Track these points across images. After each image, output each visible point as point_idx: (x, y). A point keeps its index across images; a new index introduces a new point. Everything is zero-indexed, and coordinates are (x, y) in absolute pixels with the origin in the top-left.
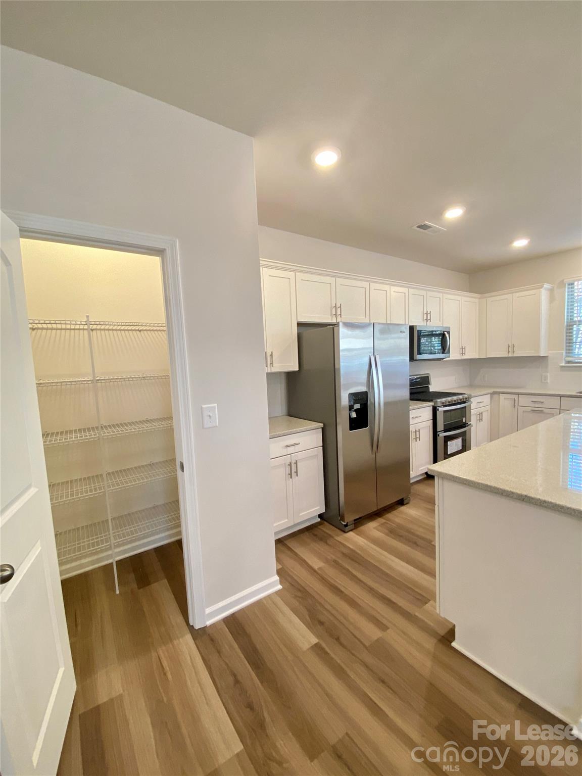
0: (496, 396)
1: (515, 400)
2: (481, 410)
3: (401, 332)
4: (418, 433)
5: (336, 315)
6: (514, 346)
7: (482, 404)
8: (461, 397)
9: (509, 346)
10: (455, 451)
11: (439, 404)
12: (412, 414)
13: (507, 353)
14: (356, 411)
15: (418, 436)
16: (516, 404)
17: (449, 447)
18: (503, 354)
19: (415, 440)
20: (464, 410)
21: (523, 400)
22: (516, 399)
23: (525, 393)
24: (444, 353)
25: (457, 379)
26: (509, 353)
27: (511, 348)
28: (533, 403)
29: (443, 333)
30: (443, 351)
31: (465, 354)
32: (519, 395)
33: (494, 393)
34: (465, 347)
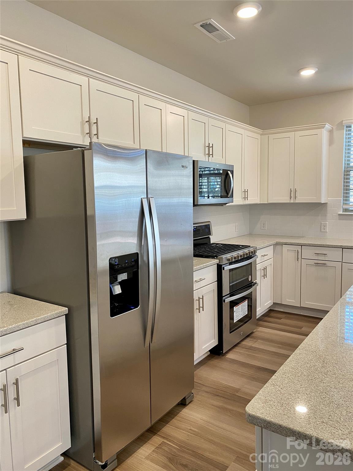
0: (279, 247)
1: (298, 252)
2: (266, 264)
3: (183, 167)
4: (201, 300)
5: (89, 133)
6: (296, 191)
7: (266, 258)
8: (246, 251)
9: (291, 191)
10: (242, 317)
11: (225, 262)
12: (196, 276)
13: (289, 198)
14: (122, 284)
15: (201, 305)
16: (300, 257)
17: (235, 313)
18: (284, 199)
19: (198, 310)
20: (250, 266)
21: (308, 253)
22: (300, 251)
23: (308, 244)
24: (227, 196)
25: (237, 226)
26: (291, 199)
27: (293, 193)
28: (316, 256)
29: (226, 172)
30: (227, 195)
31: (247, 198)
32: (302, 246)
33: (277, 244)
34: (247, 190)
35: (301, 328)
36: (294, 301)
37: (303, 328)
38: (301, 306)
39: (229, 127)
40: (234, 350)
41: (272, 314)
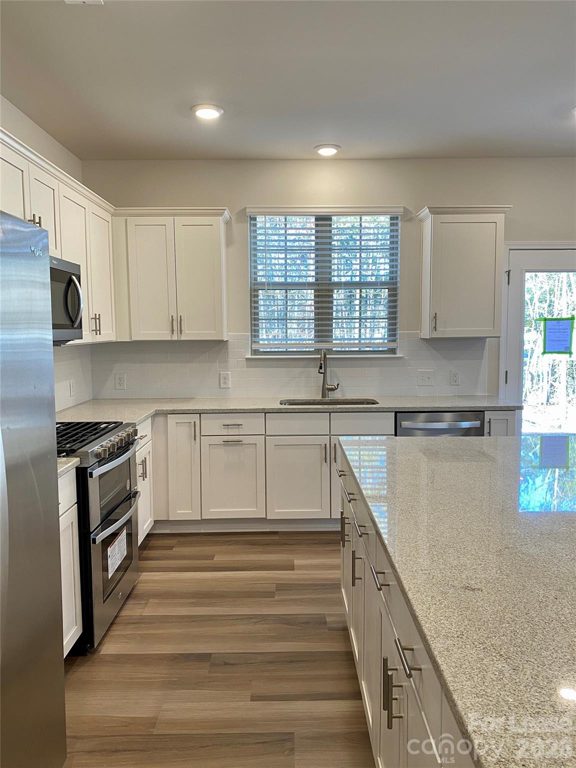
0: (160, 419)
1: (194, 425)
2: (144, 453)
6: (181, 320)
7: (143, 442)
8: (125, 431)
9: (173, 320)
10: (119, 564)
11: (91, 460)
13: (169, 332)
16: (198, 433)
17: (109, 560)
18: (163, 334)
21: (211, 425)
22: (197, 423)
23: (212, 410)
24: (73, 327)
25: (73, 386)
26: (173, 333)
27: (176, 323)
28: (225, 428)
29: (68, 277)
30: (71, 323)
31: (99, 330)
32: (200, 414)
33: (157, 414)
34: (99, 315)
35: (212, 557)
36: (191, 512)
37: (215, 557)
38: (203, 518)
39: (64, 190)
40: (111, 633)
41: (154, 542)
